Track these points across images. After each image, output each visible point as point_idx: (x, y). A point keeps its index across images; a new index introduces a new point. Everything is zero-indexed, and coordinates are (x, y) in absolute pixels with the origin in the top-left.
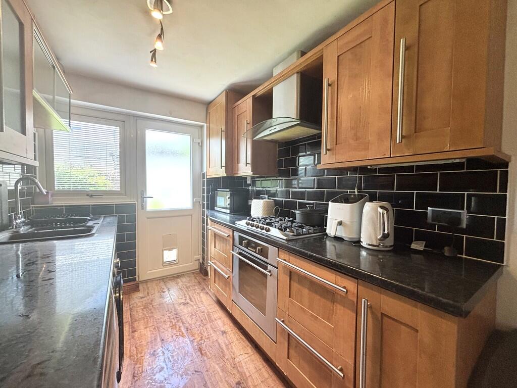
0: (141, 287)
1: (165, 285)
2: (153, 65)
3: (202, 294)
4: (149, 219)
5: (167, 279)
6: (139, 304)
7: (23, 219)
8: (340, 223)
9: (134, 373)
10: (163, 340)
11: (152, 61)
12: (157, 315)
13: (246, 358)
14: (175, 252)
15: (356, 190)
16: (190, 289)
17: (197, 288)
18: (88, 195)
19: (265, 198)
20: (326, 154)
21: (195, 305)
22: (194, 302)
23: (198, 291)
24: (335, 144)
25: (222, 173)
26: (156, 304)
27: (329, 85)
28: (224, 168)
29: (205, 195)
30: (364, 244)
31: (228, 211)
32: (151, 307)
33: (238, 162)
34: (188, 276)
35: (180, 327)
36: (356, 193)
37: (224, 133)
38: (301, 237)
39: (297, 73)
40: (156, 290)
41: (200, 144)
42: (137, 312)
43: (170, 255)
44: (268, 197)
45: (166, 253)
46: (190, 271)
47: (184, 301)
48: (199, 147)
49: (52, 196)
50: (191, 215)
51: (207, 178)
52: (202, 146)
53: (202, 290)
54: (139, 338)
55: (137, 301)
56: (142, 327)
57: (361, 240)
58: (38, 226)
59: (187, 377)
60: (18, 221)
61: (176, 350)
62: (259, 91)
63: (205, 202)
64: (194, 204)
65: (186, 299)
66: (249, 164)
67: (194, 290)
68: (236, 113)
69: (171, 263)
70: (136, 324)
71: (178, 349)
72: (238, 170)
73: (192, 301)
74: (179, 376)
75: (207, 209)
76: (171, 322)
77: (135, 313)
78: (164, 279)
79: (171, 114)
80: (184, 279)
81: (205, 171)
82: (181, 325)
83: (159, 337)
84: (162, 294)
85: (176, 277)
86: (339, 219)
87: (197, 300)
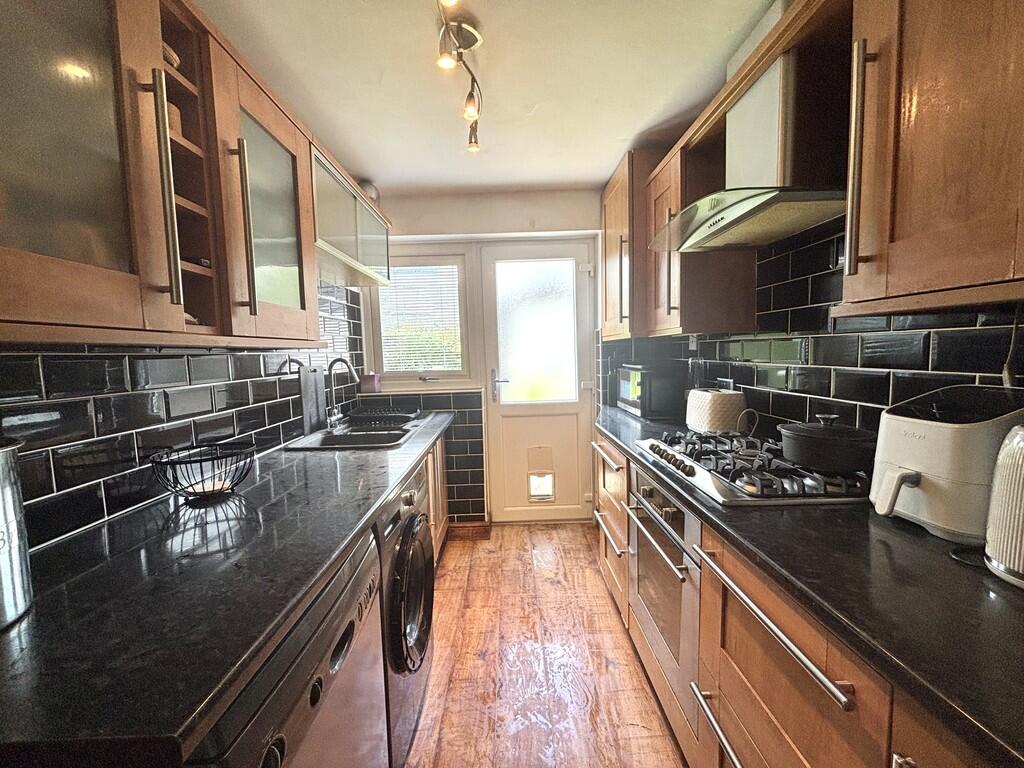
0: (493, 533)
1: (531, 537)
2: (474, 149)
3: (588, 571)
4: (505, 419)
5: (537, 527)
6: (484, 562)
7: (341, 415)
8: (914, 480)
9: (451, 674)
10: (502, 637)
11: (471, 142)
12: (505, 590)
13: (642, 738)
14: (549, 479)
15: (1005, 375)
16: (568, 556)
17: (582, 556)
18: (420, 379)
19: (727, 387)
20: (854, 271)
21: (570, 589)
22: (571, 583)
23: (584, 563)
24: (887, 239)
25: (624, 331)
26: (507, 569)
27: (867, 58)
28: (626, 321)
29: (600, 375)
30: (997, 566)
31: (638, 412)
32: (499, 572)
33: (657, 307)
34: (571, 529)
35: (534, 624)
36: (1007, 385)
37: (626, 246)
38: (773, 502)
39: (786, 52)
40: (514, 543)
41: (592, 274)
42: (478, 575)
43: (542, 485)
44: (734, 383)
45: (534, 480)
46: (576, 520)
47: (553, 576)
48: (588, 279)
49: (379, 381)
50: (577, 414)
51: (603, 342)
52: (595, 277)
53: (590, 563)
54: (470, 620)
55: (482, 555)
56: (479, 603)
57: (988, 551)
58: (357, 425)
59: (523, 720)
60: (334, 418)
61: (518, 663)
62: (694, 133)
63: (601, 391)
64: (581, 392)
65: (557, 574)
66: (675, 308)
67: (576, 558)
68: (653, 195)
69: (543, 499)
70: (472, 595)
71: (522, 663)
72: (656, 324)
73: (568, 581)
74: (512, 712)
75: (603, 403)
76: (523, 609)
77: (475, 577)
78: (530, 526)
79: (534, 227)
80: (563, 534)
81: (599, 329)
82: (537, 620)
83: (497, 631)
84: (522, 552)
85: (553, 525)
86: (912, 468)
87: (576, 580)
